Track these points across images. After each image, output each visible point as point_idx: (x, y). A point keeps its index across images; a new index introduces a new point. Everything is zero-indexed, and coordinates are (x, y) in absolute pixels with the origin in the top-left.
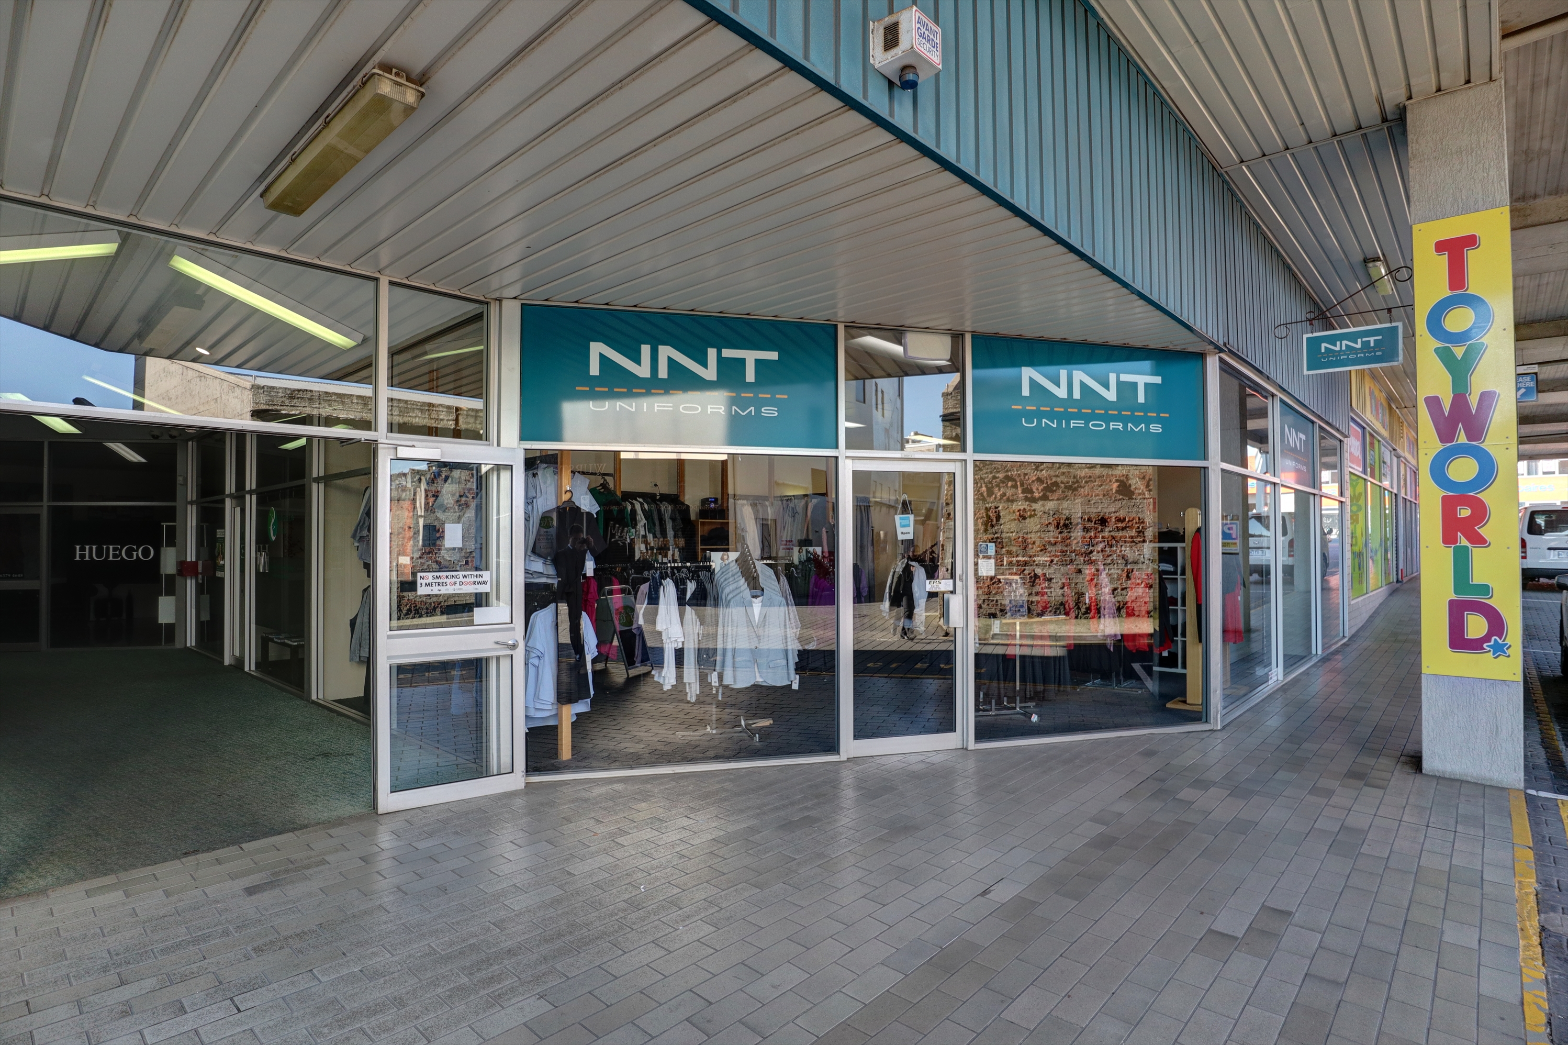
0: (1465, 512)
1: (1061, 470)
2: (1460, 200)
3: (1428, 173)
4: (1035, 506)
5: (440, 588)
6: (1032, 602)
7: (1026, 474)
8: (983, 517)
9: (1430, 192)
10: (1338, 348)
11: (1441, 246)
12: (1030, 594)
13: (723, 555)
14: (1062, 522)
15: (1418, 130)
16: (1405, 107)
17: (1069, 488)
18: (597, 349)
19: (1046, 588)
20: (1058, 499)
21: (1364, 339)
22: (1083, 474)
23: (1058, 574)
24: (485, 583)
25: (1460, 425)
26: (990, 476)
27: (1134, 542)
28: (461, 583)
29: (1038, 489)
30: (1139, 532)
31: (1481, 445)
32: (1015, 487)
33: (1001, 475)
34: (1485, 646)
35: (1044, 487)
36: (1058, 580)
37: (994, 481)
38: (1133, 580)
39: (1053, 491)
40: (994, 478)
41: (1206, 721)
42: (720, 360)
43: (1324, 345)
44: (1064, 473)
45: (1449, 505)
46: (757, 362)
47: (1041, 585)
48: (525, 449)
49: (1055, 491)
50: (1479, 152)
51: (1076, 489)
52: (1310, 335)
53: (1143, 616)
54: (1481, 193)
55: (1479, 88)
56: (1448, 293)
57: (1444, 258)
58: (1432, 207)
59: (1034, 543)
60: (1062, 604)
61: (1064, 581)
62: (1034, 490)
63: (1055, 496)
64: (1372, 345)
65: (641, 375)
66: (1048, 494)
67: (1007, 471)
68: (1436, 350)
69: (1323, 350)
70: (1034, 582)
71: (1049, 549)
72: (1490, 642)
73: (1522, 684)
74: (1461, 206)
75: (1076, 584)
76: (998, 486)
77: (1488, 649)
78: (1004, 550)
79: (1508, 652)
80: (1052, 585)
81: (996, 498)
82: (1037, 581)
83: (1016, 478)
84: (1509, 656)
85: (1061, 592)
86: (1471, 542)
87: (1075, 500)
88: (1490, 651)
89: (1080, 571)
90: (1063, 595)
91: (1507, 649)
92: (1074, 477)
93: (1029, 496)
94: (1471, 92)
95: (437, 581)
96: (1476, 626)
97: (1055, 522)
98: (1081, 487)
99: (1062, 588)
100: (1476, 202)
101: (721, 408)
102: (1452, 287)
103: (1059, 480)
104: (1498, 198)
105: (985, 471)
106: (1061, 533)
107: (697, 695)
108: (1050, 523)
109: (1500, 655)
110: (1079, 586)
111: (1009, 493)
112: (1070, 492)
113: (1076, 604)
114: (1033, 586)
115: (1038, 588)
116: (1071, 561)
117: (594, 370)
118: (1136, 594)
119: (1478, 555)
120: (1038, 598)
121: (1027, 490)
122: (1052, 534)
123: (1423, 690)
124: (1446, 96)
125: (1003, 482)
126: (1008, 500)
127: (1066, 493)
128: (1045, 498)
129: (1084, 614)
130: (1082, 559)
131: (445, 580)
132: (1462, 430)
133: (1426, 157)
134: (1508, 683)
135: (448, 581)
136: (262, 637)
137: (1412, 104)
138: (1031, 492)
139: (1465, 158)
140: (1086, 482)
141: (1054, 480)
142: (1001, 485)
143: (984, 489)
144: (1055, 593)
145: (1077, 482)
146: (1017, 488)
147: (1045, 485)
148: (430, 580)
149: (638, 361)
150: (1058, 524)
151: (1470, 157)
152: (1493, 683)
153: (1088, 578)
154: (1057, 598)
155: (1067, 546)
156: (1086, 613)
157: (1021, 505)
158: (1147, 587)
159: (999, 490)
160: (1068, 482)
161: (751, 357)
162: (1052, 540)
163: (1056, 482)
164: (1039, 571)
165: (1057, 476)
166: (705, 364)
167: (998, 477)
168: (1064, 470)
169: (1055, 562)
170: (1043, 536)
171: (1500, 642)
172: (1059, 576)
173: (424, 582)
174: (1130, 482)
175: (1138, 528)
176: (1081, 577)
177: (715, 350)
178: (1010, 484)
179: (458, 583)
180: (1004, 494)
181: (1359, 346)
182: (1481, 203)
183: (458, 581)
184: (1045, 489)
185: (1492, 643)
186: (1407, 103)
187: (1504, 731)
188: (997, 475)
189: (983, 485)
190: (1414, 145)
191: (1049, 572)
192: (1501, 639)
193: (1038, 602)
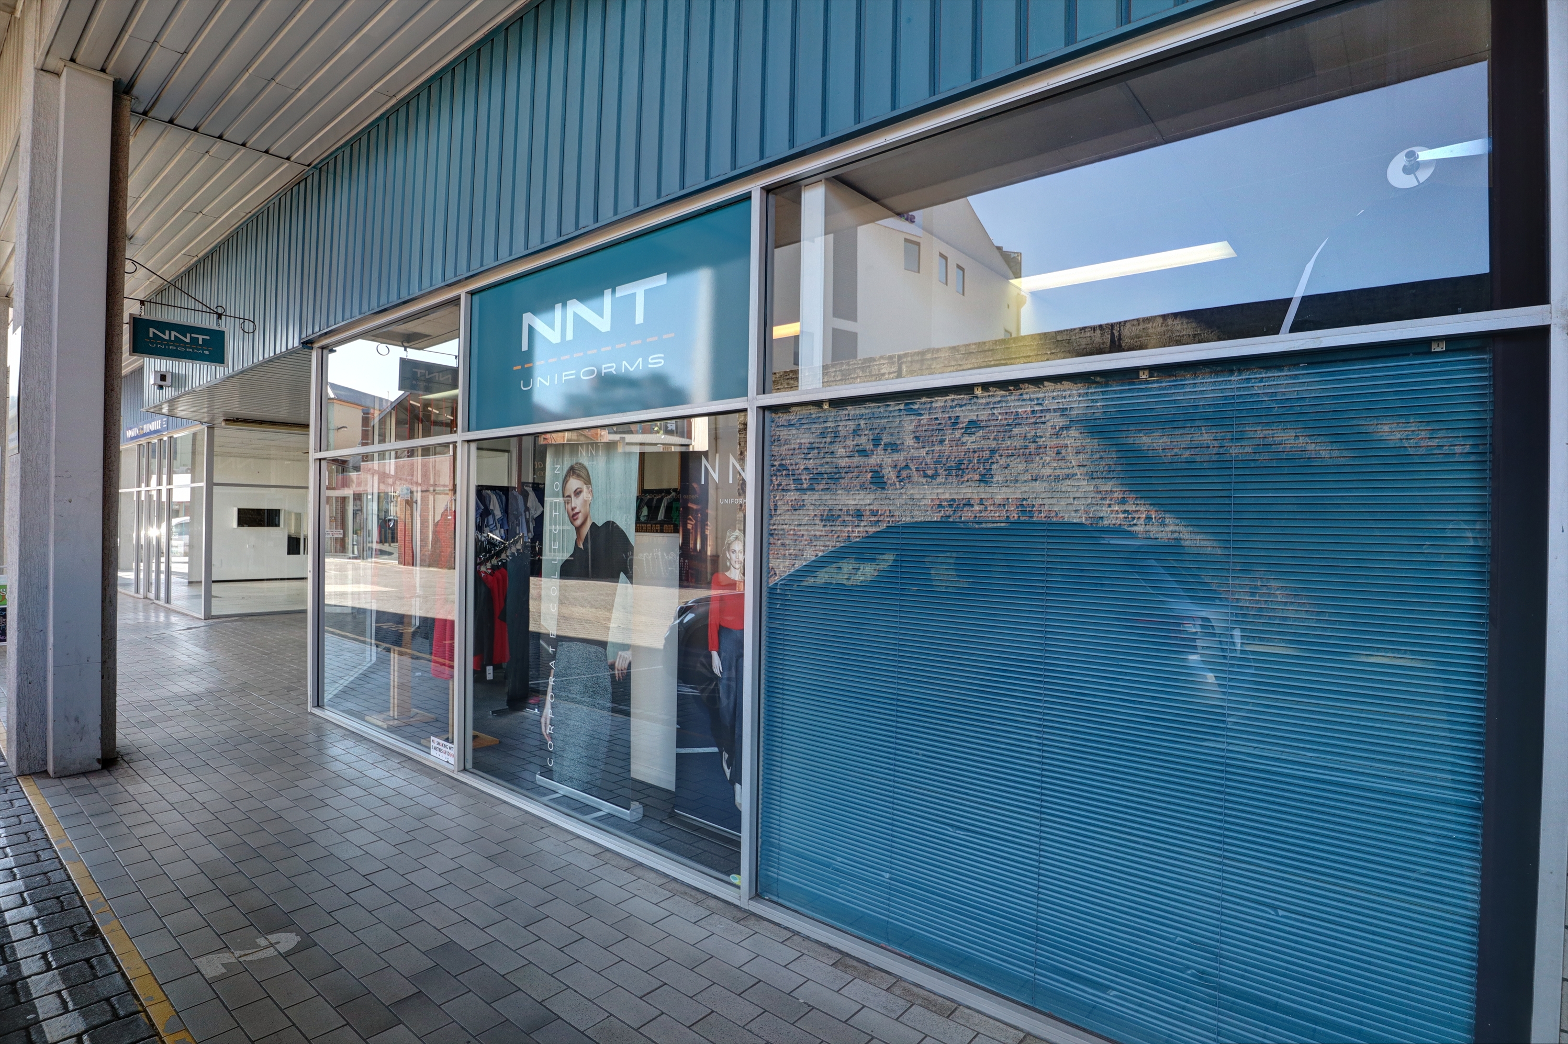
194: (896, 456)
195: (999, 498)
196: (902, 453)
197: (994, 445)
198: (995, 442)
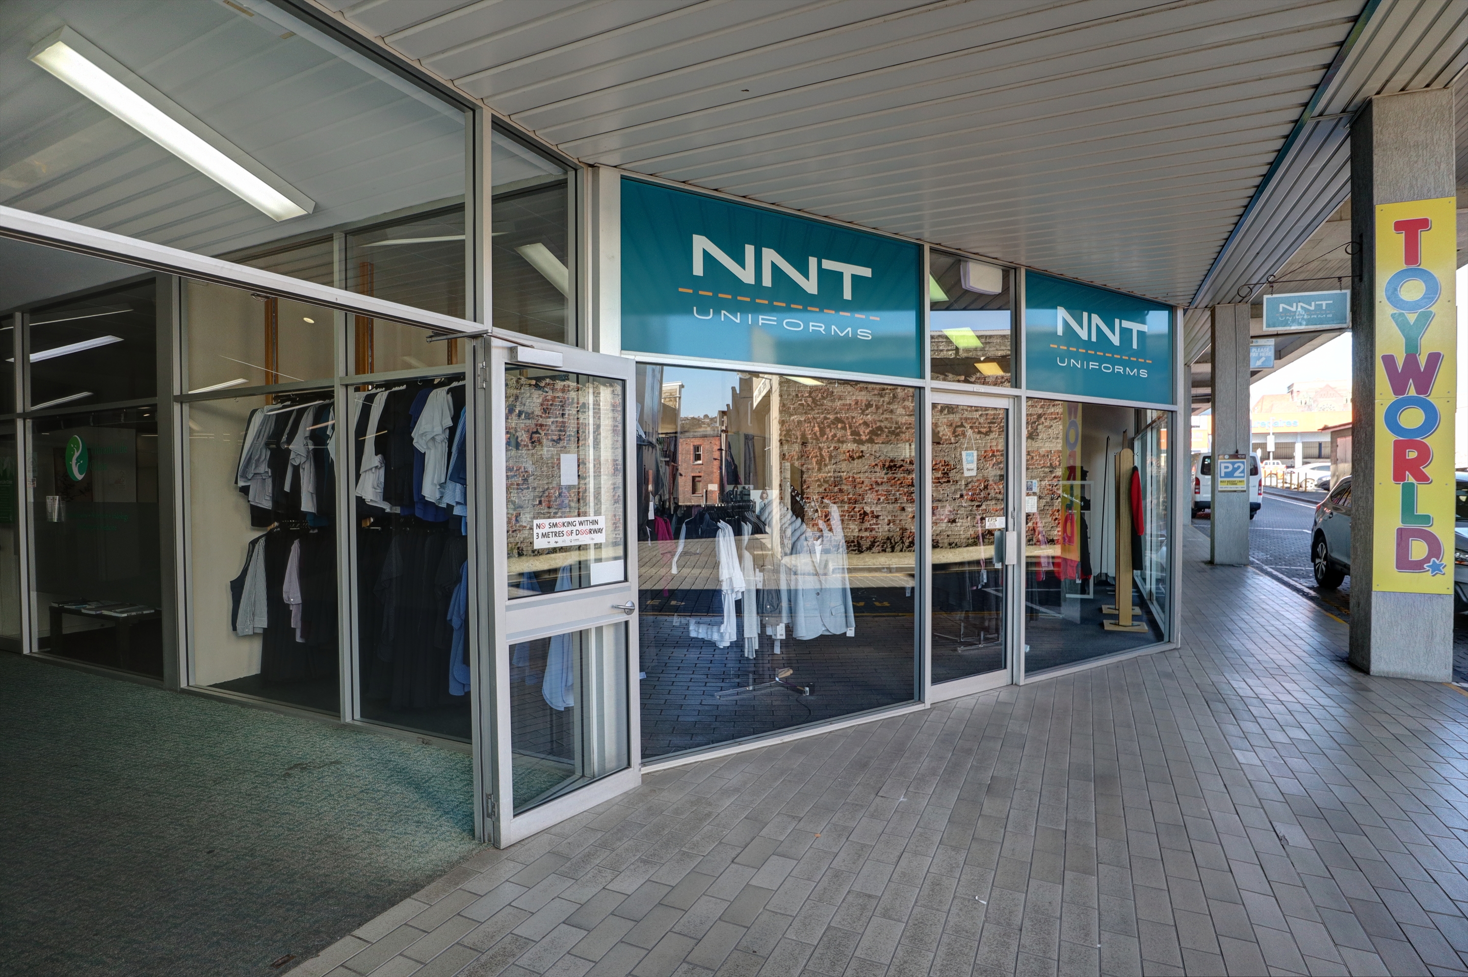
0: (1412, 455)
1: (884, 416)
2: (1416, 188)
3: (1390, 162)
4: (864, 448)
5: (557, 539)
6: (862, 537)
7: (853, 418)
8: (816, 456)
9: (1391, 178)
10: (1294, 309)
11: (1400, 226)
12: (860, 530)
13: (762, 493)
14: (887, 464)
15: (1382, 122)
16: (1370, 101)
17: (892, 433)
18: (701, 244)
19: (874, 524)
20: (883, 443)
21: (1317, 303)
22: (904, 421)
23: (884, 511)
24: (600, 531)
25: (1411, 381)
26: (822, 416)
27: (939, 482)
28: (578, 532)
29: (864, 433)
30: (944, 474)
31: (1427, 398)
32: (844, 428)
33: (831, 417)
34: (1425, 566)
35: (870, 431)
36: (885, 518)
37: (825, 422)
38: (938, 517)
39: (878, 435)
40: (825, 418)
41: (1169, 641)
42: (821, 271)
43: (1281, 306)
44: (887, 419)
45: (1400, 449)
46: (854, 277)
47: (869, 522)
48: (637, 362)
49: (880, 435)
50: (1432, 148)
51: (898, 435)
52: (1269, 296)
53: (946, 548)
54: (1433, 184)
55: (1434, 93)
56: (1405, 267)
57: (1402, 236)
58: (1392, 190)
59: (863, 482)
60: (888, 539)
61: (890, 518)
62: (861, 433)
63: (879, 440)
64: (1324, 308)
65: (746, 281)
66: (873, 437)
67: (837, 413)
68: (1393, 316)
69: (1281, 310)
70: (863, 519)
71: (877, 489)
72: (1429, 562)
73: (1453, 596)
74: (1416, 192)
75: (900, 520)
76: (829, 426)
77: (1428, 568)
78: (836, 488)
79: (1444, 571)
80: (879, 522)
81: (827, 438)
82: (866, 518)
83: (845, 420)
84: (1444, 574)
85: (887, 528)
86: (1417, 480)
87: (897, 444)
88: (1428, 570)
89: (903, 509)
90: (889, 531)
91: (1443, 568)
92: (897, 423)
93: (857, 438)
94: (1427, 96)
95: (554, 529)
96: (1418, 550)
97: (881, 463)
98: (903, 433)
99: (888, 524)
100: (1429, 191)
101: (821, 327)
102: (1408, 262)
103: (882, 424)
104: (1447, 189)
105: (816, 411)
106: (886, 474)
107: (756, 651)
108: (876, 465)
109: (1437, 573)
110: (903, 522)
111: (839, 434)
112: (894, 437)
113: (901, 539)
114: (863, 522)
115: (867, 525)
116: (896, 500)
117: (698, 269)
118: (940, 529)
119: (1422, 490)
120: (867, 534)
121: (855, 433)
122: (878, 474)
123: (1373, 605)
124: (1408, 96)
125: (833, 423)
126: (839, 441)
127: (890, 438)
128: (871, 441)
129: (907, 548)
130: (905, 498)
131: (561, 529)
132: (1412, 385)
133: (1388, 146)
134: (1442, 596)
135: (565, 529)
136: (52, 609)
137: (1378, 99)
138: (859, 435)
139: (1420, 152)
140: (907, 428)
141: (878, 424)
142: (832, 426)
143: (817, 429)
144: (882, 530)
145: (899, 428)
146: (846, 430)
147: (870, 429)
148: (547, 530)
149: (742, 263)
150: (884, 465)
151: (1425, 152)
152: (1432, 597)
153: (911, 515)
154: (884, 534)
155: (892, 486)
156: (909, 546)
157: (851, 446)
158: (949, 522)
159: (831, 431)
160: (891, 428)
161: (848, 270)
162: (879, 480)
163: (880, 426)
164: (868, 509)
165: (881, 421)
166: (806, 274)
167: (829, 419)
168: (887, 416)
169: (881, 500)
170: (870, 476)
171: (1437, 562)
172: (885, 513)
173: (540, 531)
174: (939, 429)
175: (944, 470)
176: (904, 514)
177: (816, 259)
178: (840, 425)
179: (574, 532)
180: (834, 436)
181: (1312, 308)
182: (1433, 191)
183: (574, 529)
184: (871, 432)
185: (1431, 564)
186: (1374, 97)
187: (1438, 636)
188: (828, 416)
189: (816, 425)
190: (1378, 135)
191: (877, 509)
192: (1438, 560)
193: (867, 537)
194: (951, 417)
195: (1042, 451)
196: (957, 414)
197: (1041, 411)
198: (1042, 410)
